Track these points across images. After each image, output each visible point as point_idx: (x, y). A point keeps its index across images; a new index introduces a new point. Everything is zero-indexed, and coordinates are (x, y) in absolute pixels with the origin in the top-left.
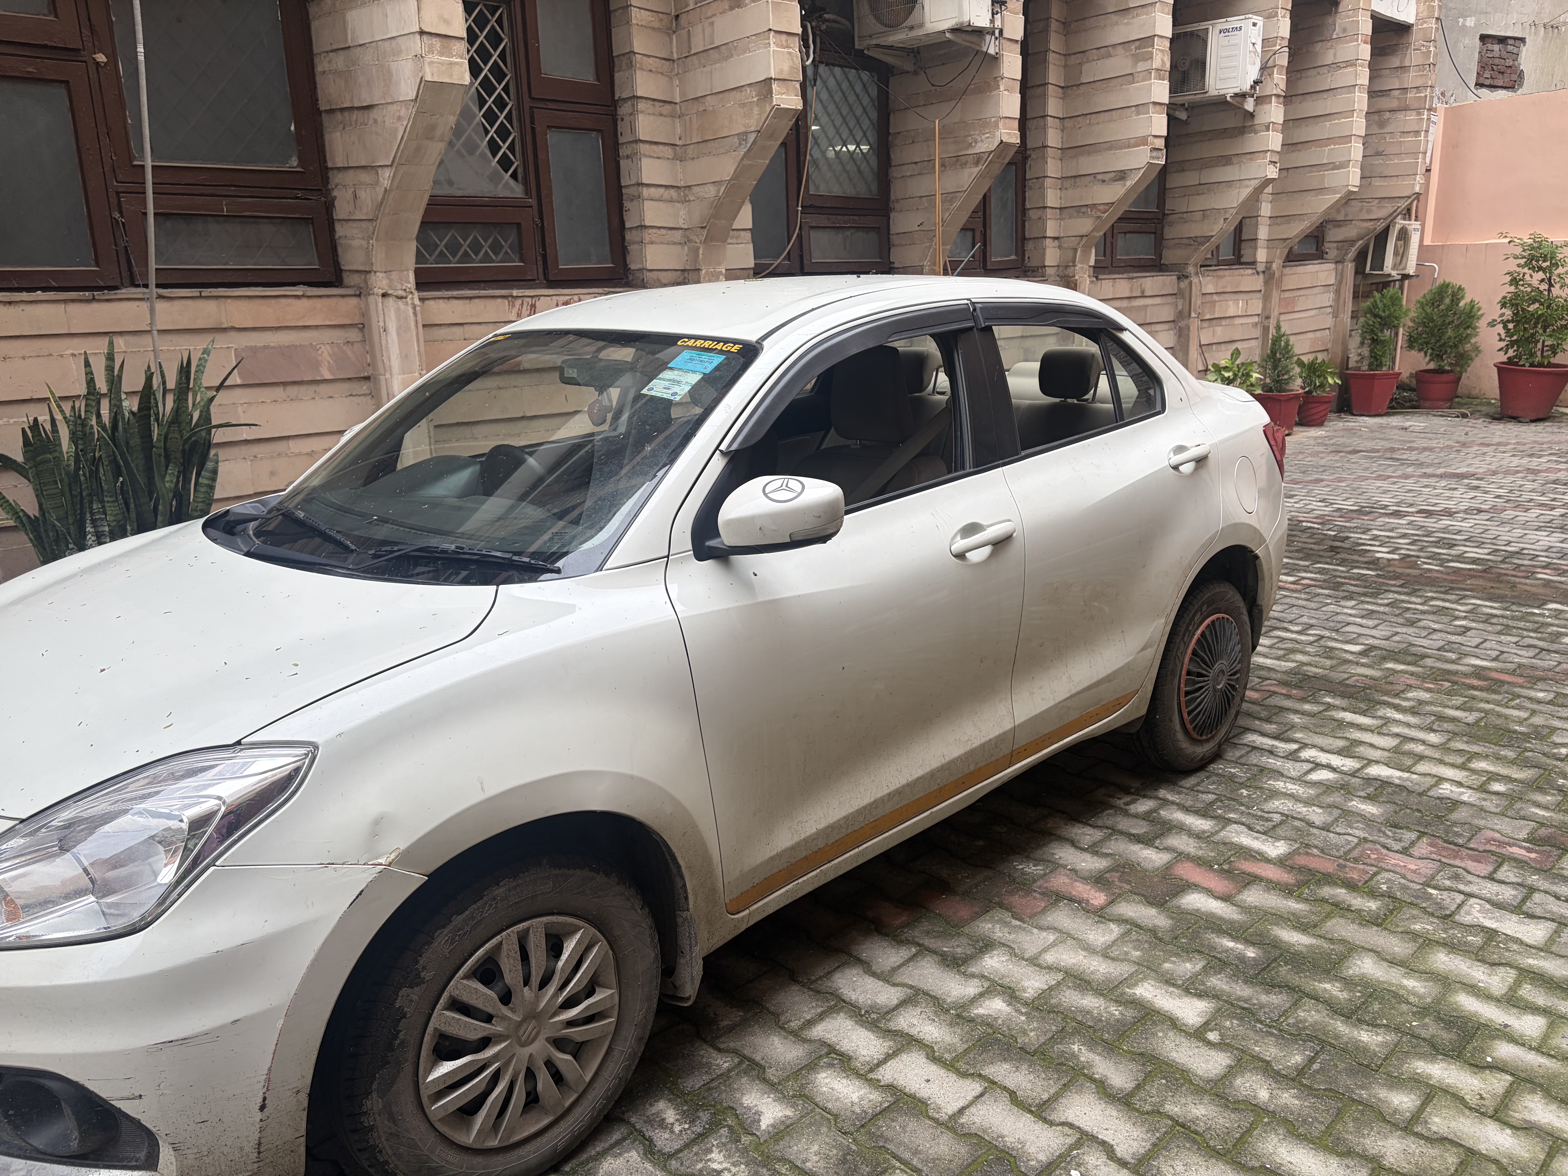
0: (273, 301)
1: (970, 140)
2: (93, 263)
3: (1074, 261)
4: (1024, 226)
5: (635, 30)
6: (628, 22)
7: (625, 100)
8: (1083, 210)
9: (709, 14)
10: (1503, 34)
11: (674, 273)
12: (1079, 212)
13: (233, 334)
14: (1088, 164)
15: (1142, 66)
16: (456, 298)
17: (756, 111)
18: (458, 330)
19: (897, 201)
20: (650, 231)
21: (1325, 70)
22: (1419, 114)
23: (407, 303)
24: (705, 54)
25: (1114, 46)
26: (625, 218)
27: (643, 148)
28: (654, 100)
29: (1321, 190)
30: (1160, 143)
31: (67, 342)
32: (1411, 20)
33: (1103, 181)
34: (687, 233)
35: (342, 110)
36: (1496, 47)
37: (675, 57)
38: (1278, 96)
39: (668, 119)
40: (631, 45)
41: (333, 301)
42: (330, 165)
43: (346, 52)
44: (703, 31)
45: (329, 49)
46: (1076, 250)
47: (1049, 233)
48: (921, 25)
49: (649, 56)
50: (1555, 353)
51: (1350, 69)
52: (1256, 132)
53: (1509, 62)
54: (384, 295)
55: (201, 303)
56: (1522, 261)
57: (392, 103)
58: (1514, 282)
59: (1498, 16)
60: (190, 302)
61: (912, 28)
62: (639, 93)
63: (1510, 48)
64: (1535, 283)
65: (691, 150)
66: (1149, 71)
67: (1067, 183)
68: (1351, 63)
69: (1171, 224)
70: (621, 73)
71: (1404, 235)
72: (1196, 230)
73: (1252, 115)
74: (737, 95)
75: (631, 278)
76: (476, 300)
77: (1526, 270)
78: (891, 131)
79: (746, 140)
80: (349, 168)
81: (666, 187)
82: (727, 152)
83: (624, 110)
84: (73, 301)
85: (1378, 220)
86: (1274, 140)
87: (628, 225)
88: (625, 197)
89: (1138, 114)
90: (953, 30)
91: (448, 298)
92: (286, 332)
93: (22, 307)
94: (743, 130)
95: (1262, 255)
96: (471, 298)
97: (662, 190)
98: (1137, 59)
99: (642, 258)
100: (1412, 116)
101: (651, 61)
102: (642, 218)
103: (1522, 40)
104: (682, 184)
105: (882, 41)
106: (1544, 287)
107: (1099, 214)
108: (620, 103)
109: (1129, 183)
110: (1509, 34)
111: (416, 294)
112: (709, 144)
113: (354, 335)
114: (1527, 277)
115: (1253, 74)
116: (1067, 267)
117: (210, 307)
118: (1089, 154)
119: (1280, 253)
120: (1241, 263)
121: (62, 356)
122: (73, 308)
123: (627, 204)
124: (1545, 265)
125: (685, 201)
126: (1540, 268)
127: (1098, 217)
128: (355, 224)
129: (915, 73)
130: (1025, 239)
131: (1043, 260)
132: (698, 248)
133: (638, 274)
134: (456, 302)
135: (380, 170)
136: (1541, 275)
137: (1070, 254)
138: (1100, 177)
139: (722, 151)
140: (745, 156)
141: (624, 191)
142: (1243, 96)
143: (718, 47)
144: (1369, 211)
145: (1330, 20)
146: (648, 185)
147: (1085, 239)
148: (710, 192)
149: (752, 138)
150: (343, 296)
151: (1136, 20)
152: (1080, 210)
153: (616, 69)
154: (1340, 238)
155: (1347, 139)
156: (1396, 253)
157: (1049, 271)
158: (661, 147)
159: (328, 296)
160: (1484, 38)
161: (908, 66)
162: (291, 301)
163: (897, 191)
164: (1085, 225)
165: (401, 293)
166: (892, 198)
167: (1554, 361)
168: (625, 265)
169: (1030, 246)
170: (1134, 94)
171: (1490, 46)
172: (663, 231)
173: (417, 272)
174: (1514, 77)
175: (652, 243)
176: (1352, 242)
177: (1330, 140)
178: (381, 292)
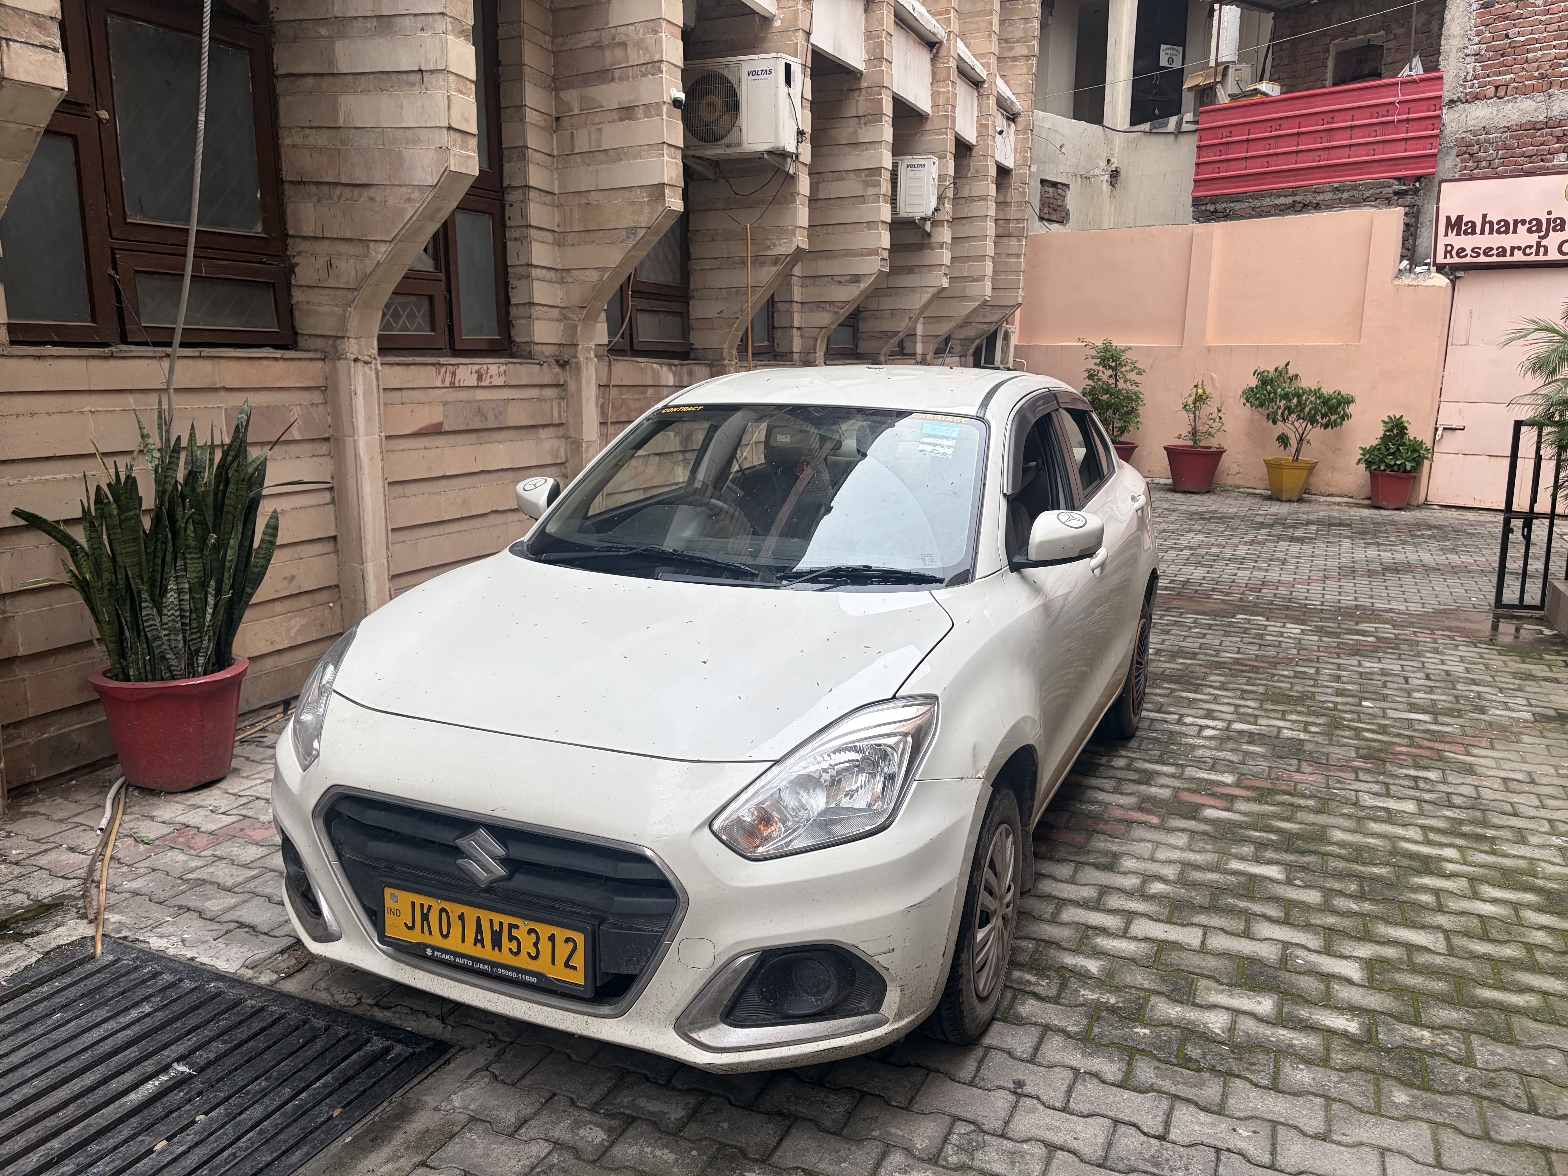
0: (257, 363)
1: (768, 243)
2: (89, 318)
3: (815, 349)
4: (773, 316)
5: (528, 128)
6: (522, 120)
7: (515, 188)
8: (822, 305)
9: (597, 121)
10: (1055, 180)
11: (554, 347)
12: (818, 307)
13: (223, 394)
14: (826, 267)
15: (871, 191)
16: (398, 364)
17: (647, 210)
18: (397, 394)
19: (697, 290)
20: (537, 308)
21: (963, 201)
22: (1019, 240)
23: (371, 369)
24: (590, 155)
25: (847, 171)
26: (510, 294)
27: (533, 233)
28: (540, 190)
29: (964, 298)
30: (886, 254)
31: (86, 398)
32: (1011, 166)
33: (840, 282)
34: (564, 311)
35: (318, 184)
36: (1051, 190)
37: (555, 153)
38: (948, 221)
39: (550, 208)
40: (525, 140)
41: (304, 363)
42: (291, 232)
43: (334, 131)
44: (589, 135)
45: (308, 124)
46: (816, 339)
47: (796, 324)
48: (739, 144)
49: (537, 151)
50: (1122, 433)
51: (983, 203)
52: (932, 249)
53: (1060, 203)
54: (356, 360)
55: (199, 363)
56: (1098, 361)
57: (400, 186)
58: (1091, 377)
59: (1052, 165)
60: (190, 362)
61: (729, 146)
62: (531, 184)
63: (1060, 191)
64: (1105, 378)
65: (570, 238)
66: (878, 195)
67: (808, 282)
68: (984, 198)
69: (865, 319)
70: (512, 164)
71: (1006, 337)
72: (886, 325)
73: (929, 235)
74: (627, 194)
75: (514, 349)
76: (413, 367)
77: (1101, 368)
78: (691, 228)
79: (635, 234)
80: (323, 238)
81: (549, 269)
82: (613, 243)
83: (513, 197)
84: (94, 357)
85: (991, 323)
86: (946, 257)
87: (513, 301)
88: (510, 276)
89: (869, 229)
90: (769, 152)
91: (392, 364)
92: (265, 393)
93: (50, 361)
94: (633, 225)
95: (919, 348)
96: (408, 365)
97: (545, 271)
98: (867, 184)
99: (530, 331)
100: (1014, 242)
101: (538, 155)
102: (531, 296)
103: (1067, 186)
104: (560, 267)
105: (698, 153)
106: (1111, 381)
107: (836, 310)
108: (508, 190)
109: (863, 286)
110: (1059, 181)
111: (379, 359)
112: (592, 234)
113: (317, 397)
114: (1100, 374)
115: (933, 204)
116: (808, 353)
117: (205, 367)
118: (826, 258)
119: (932, 348)
120: (903, 354)
121: (82, 413)
122: (94, 364)
123: (513, 282)
124: (1113, 364)
125: (562, 282)
126: (1110, 367)
127: (836, 313)
128: (325, 292)
129: (715, 181)
130: (774, 327)
131: (792, 347)
132: (576, 326)
133: (524, 347)
134: (398, 368)
135: (372, 245)
136: (1110, 372)
137: (811, 342)
138: (837, 278)
139: (607, 241)
140: (633, 248)
141: (510, 270)
142: (924, 219)
143: (605, 150)
144: (984, 316)
145: (966, 162)
146: (536, 267)
147: (824, 330)
148: (594, 276)
149: (641, 233)
150: (311, 359)
151: (865, 153)
152: (819, 305)
153: (505, 160)
154: (963, 336)
155: (982, 258)
156: (1002, 351)
157: (796, 356)
158: (545, 233)
159: (300, 359)
160: (1043, 182)
161: (711, 175)
162: (271, 362)
163: (696, 281)
164: (825, 319)
165: (367, 358)
166: (692, 287)
167: (1121, 439)
168: (510, 337)
169: (778, 334)
170: (866, 212)
171: (1047, 189)
172: (546, 309)
173: (380, 338)
174: (1063, 214)
175: (538, 319)
176: (972, 340)
177: (969, 258)
178: (353, 357)
